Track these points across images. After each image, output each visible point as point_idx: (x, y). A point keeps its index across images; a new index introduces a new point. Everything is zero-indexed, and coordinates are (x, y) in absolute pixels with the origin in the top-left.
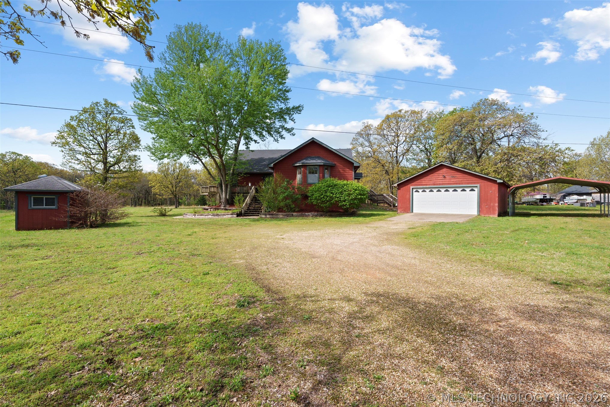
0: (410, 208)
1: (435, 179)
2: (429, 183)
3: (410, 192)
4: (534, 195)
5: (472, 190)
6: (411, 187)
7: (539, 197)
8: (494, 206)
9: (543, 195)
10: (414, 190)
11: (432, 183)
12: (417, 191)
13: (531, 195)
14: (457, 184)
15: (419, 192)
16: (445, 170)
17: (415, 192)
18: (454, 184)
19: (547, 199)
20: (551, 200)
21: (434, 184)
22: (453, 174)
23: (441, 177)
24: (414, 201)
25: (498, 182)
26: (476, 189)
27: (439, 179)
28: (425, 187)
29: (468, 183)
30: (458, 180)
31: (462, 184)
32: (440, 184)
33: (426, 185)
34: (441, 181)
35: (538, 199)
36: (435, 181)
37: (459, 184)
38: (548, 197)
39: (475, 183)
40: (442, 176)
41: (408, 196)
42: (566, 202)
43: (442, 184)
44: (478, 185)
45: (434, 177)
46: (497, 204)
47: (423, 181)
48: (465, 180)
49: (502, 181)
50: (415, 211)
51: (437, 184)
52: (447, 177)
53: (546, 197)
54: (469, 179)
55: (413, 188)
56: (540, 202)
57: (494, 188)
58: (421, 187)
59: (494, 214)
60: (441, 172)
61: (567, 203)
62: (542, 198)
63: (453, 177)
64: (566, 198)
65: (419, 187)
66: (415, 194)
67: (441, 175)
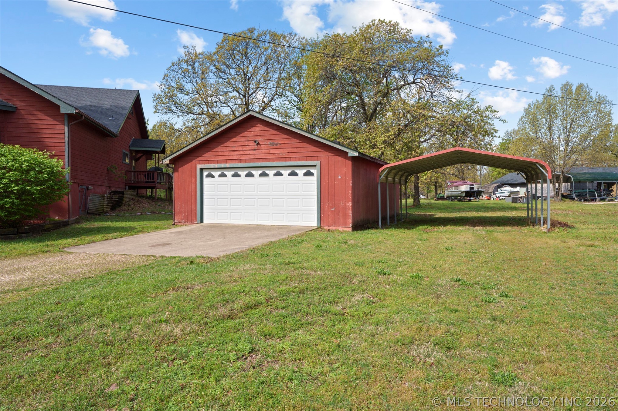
0: (196, 214)
1: (240, 148)
2: (231, 158)
3: (196, 177)
4: (460, 185)
5: (308, 174)
6: (199, 167)
7: (465, 188)
8: (345, 207)
9: (469, 186)
10: (205, 173)
11: (236, 157)
12: (210, 176)
13: (455, 186)
14: (280, 159)
15: (213, 177)
16: (258, 128)
17: (207, 176)
18: (275, 159)
19: (474, 192)
20: (479, 193)
21: (240, 160)
22: (272, 137)
23: (252, 145)
24: (205, 197)
25: (350, 155)
26: (314, 171)
27: (249, 148)
28: (223, 165)
29: (301, 158)
30: (282, 151)
31: (290, 159)
32: (250, 160)
33: (226, 161)
34: (252, 152)
35: (463, 192)
36: (241, 153)
37: (285, 159)
38: (476, 189)
39: (312, 158)
40: (252, 143)
41: (193, 186)
42: (498, 195)
43: (255, 160)
44: (317, 163)
45: (240, 144)
46: (350, 204)
47: (220, 154)
48: (295, 150)
49: (356, 154)
50: (207, 220)
51: (245, 160)
52: (263, 145)
53: (473, 188)
54: (302, 150)
55: (202, 170)
56: (466, 196)
57: (344, 170)
58: (216, 166)
59: (345, 225)
60: (252, 134)
61: (498, 197)
62: (469, 190)
63: (273, 144)
64: (499, 190)
65: (212, 166)
66: (206, 181)
67: (251, 139)
